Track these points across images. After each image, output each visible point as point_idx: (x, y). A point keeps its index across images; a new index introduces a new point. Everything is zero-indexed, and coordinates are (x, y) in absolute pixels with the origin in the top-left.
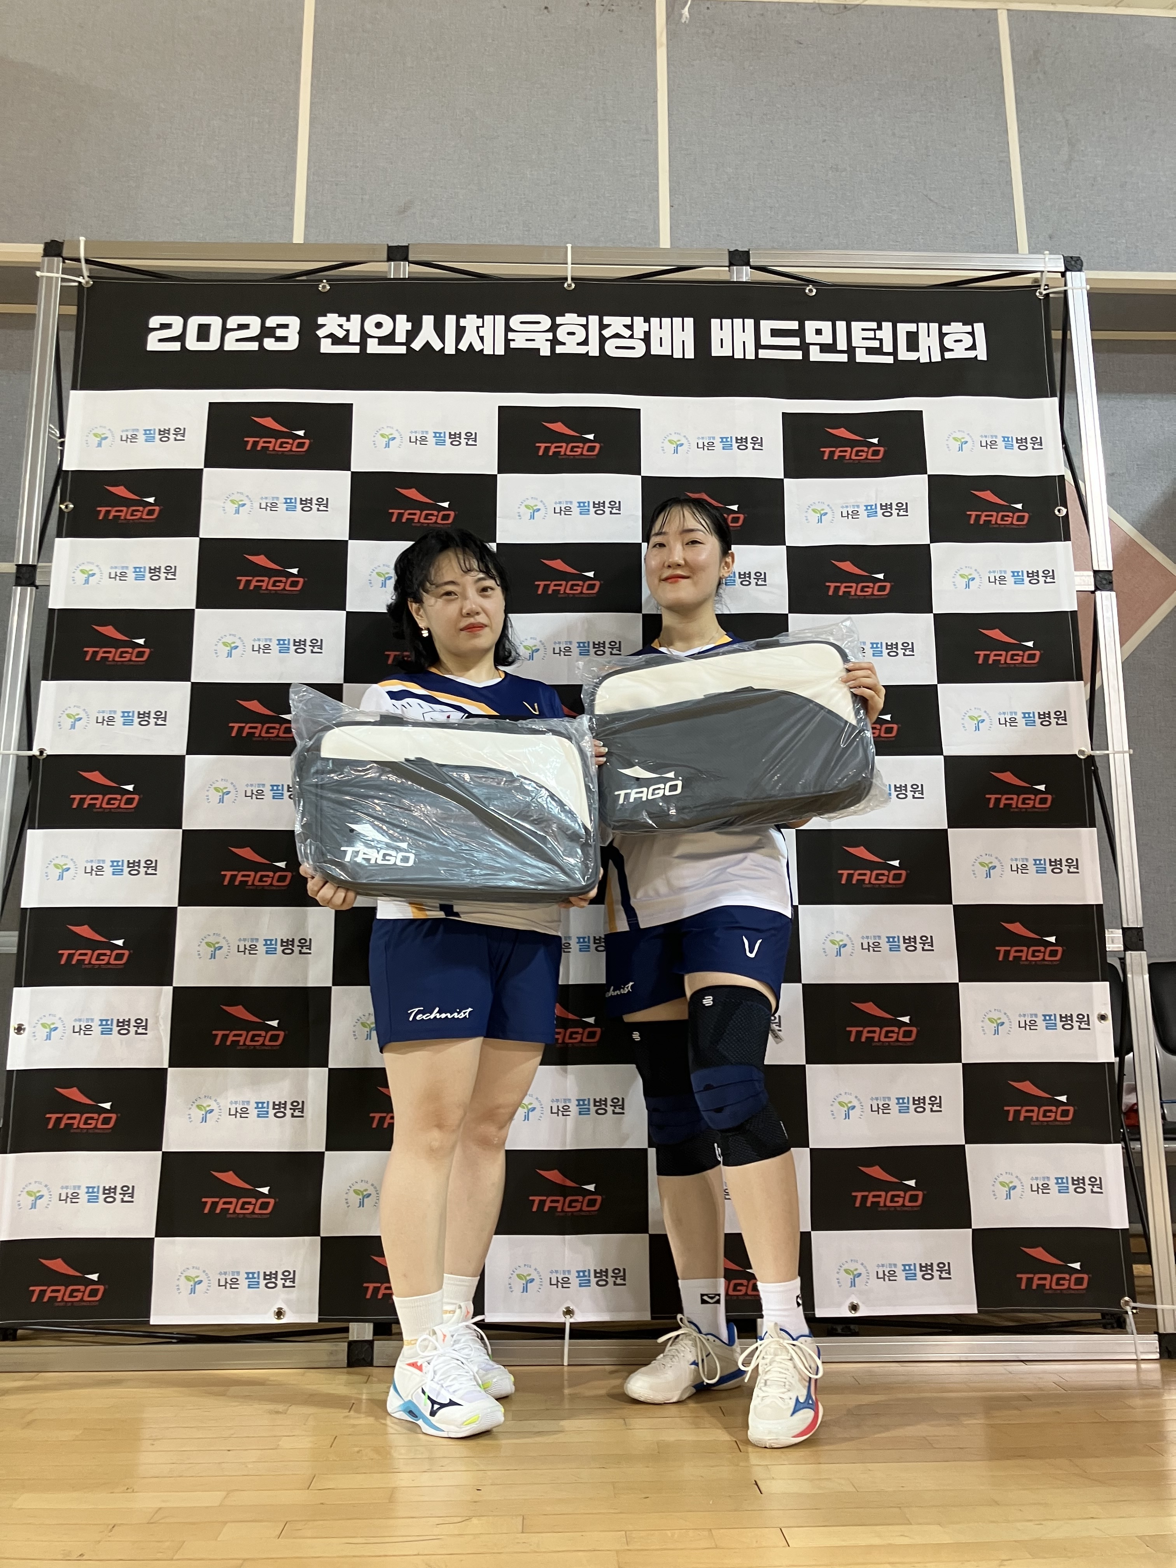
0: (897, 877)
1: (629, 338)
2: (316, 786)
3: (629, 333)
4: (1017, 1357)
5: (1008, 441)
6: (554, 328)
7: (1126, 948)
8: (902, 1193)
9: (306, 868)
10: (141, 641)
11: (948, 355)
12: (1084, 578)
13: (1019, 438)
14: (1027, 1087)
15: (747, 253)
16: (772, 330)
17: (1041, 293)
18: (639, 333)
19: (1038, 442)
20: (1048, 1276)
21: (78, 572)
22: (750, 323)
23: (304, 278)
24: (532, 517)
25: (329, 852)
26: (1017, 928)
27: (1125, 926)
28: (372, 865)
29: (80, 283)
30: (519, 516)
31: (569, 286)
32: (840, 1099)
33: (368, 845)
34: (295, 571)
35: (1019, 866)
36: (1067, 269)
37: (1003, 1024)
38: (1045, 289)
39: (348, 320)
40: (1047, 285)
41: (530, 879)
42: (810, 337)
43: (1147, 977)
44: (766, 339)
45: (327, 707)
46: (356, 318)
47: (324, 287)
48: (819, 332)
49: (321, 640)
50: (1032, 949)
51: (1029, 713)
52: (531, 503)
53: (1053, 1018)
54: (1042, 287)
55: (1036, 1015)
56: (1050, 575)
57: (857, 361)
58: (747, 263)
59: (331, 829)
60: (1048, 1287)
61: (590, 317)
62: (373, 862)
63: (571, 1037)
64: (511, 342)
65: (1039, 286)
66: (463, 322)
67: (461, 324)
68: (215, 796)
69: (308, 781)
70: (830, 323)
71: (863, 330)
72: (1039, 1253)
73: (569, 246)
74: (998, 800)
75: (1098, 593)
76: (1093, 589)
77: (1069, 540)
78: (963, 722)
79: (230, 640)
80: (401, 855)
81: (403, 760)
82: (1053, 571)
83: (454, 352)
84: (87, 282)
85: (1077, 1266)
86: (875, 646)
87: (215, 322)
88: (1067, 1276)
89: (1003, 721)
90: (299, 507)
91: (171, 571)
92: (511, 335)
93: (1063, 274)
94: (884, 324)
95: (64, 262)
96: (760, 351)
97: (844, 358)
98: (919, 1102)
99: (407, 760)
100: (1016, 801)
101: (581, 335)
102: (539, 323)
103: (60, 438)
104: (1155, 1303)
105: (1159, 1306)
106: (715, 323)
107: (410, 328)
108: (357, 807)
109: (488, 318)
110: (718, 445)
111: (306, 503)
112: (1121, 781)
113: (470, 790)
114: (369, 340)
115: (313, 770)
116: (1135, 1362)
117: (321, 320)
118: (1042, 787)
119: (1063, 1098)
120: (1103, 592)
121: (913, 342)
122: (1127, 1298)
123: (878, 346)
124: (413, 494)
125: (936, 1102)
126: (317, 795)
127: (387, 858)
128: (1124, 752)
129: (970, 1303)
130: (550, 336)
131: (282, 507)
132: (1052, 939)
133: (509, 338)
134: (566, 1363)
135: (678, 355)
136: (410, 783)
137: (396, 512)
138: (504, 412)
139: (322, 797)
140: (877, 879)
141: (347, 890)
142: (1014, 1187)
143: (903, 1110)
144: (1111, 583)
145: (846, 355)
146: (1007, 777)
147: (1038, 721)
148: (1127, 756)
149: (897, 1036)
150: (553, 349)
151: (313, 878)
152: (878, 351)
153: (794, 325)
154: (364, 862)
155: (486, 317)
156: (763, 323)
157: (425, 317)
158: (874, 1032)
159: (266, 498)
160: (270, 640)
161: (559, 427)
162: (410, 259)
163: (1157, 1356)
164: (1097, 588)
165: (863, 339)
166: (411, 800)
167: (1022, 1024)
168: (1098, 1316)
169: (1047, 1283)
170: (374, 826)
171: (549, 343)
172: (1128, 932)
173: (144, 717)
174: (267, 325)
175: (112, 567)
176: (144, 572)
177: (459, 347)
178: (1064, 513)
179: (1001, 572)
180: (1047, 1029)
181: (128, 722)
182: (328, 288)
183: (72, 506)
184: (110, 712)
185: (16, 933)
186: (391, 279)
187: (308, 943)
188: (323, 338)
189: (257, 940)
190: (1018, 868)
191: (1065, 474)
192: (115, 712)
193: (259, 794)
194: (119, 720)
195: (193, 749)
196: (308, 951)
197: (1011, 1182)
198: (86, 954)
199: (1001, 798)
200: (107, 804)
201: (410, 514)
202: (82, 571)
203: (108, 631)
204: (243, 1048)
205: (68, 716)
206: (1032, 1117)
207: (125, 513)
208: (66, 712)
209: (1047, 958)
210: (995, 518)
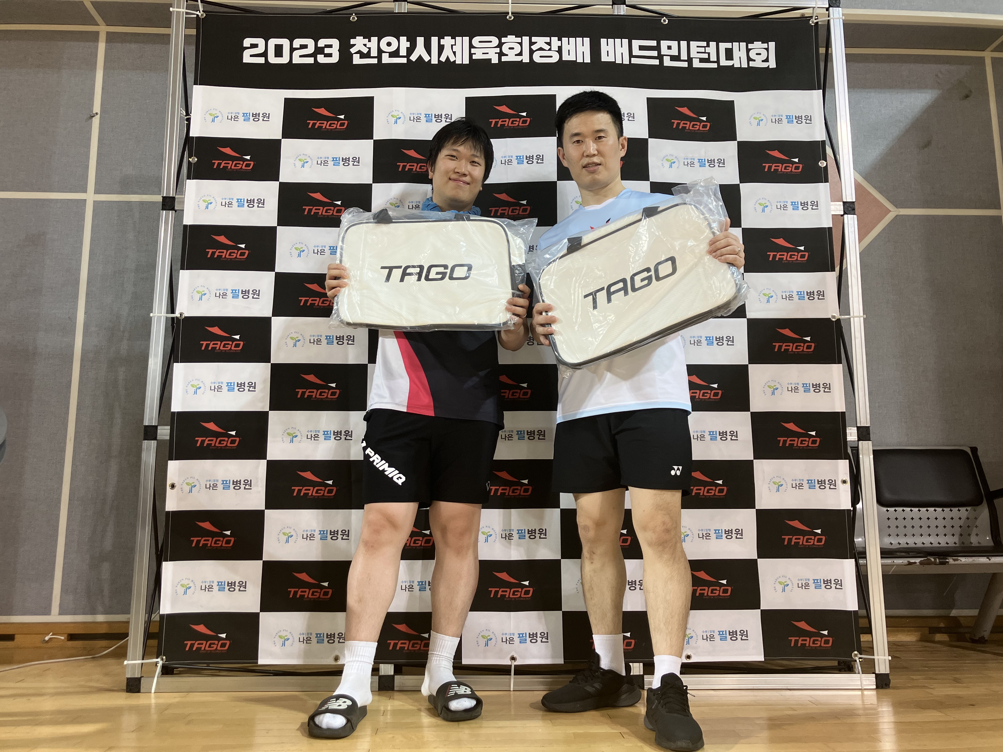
0: (716, 394)
1: (548, 50)
3: (548, 47)
4: (787, 687)
5: (790, 118)
6: (500, 45)
7: (859, 439)
8: (718, 588)
10: (243, 246)
11: (752, 64)
12: (837, 206)
13: (797, 116)
14: (796, 524)
16: (640, 46)
17: (812, 22)
18: (555, 47)
19: (809, 119)
20: (808, 639)
21: (201, 201)
22: (625, 41)
23: (340, 12)
26: (791, 426)
27: (858, 425)
29: (198, 15)
31: (510, 18)
34: (339, 202)
35: (793, 388)
36: (830, 6)
37: (782, 485)
39: (370, 41)
40: (817, 16)
42: (664, 51)
43: (872, 456)
44: (636, 52)
46: (374, 39)
47: (354, 18)
48: (669, 48)
50: (801, 439)
51: (801, 292)
53: (813, 482)
54: (814, 18)
55: (803, 480)
56: (815, 205)
57: (694, 67)
58: (624, 3)
60: (807, 645)
63: (513, 492)
64: (473, 55)
65: (812, 17)
66: (442, 42)
68: (291, 343)
70: (676, 42)
71: (697, 47)
72: (802, 625)
74: (780, 347)
75: (846, 216)
76: (842, 213)
77: (828, 182)
78: (759, 297)
79: (299, 246)
82: (817, 202)
83: (437, 63)
84: (202, 15)
85: (825, 632)
87: (285, 43)
88: (819, 639)
89: (784, 297)
90: (341, 163)
91: (261, 202)
92: (473, 51)
93: (827, 9)
94: (710, 43)
95: (187, 2)
96: (632, 59)
97: (685, 65)
98: (729, 532)
100: (792, 347)
101: (518, 49)
102: (491, 42)
103: (186, 116)
104: (874, 655)
105: (876, 657)
106: (603, 41)
107: (409, 46)
109: (459, 39)
111: (346, 161)
112: (858, 335)
114: (383, 54)
116: (861, 691)
117: (352, 41)
118: (808, 339)
119: (819, 531)
120: (849, 215)
121: (729, 54)
122: (856, 652)
123: (707, 57)
124: (412, 153)
125: (739, 533)
128: (860, 317)
129: (759, 655)
130: (498, 50)
131: (331, 163)
132: (813, 433)
133: (472, 52)
134: (512, 689)
135: (580, 60)
137: (402, 164)
138: (469, 101)
140: (704, 395)
142: (788, 585)
143: (719, 537)
144: (854, 209)
145: (687, 62)
146: (787, 332)
147: (806, 297)
148: (862, 319)
149: (714, 492)
150: (500, 59)
152: (708, 60)
153: (654, 43)
155: (457, 38)
156: (634, 42)
157: (418, 39)
158: (701, 490)
159: (321, 158)
160: (324, 245)
161: (504, 109)
162: (408, 1)
163: (875, 687)
164: (845, 213)
165: (698, 52)
167: (794, 485)
168: (835, 663)
169: (807, 643)
171: (497, 55)
172: (861, 429)
173: (245, 293)
174: (319, 46)
175: (223, 199)
176: (244, 202)
177: (440, 59)
178: (825, 165)
179: (784, 202)
180: (809, 488)
181: (235, 296)
182: (356, 19)
183: (196, 159)
184: (224, 290)
185: (169, 427)
186: (396, 13)
187: (350, 434)
188: (355, 53)
189: (319, 431)
190: (792, 389)
191: (825, 139)
192: (227, 290)
193: (319, 341)
194: (230, 295)
195: (276, 313)
196: (350, 438)
197: (786, 582)
198: (212, 440)
199: (782, 345)
200: (223, 347)
201: (410, 166)
202: (204, 201)
203: (222, 239)
204: (311, 497)
205: (198, 292)
206: (799, 542)
207: (231, 165)
208: (196, 290)
209: (810, 445)
210: (781, 168)
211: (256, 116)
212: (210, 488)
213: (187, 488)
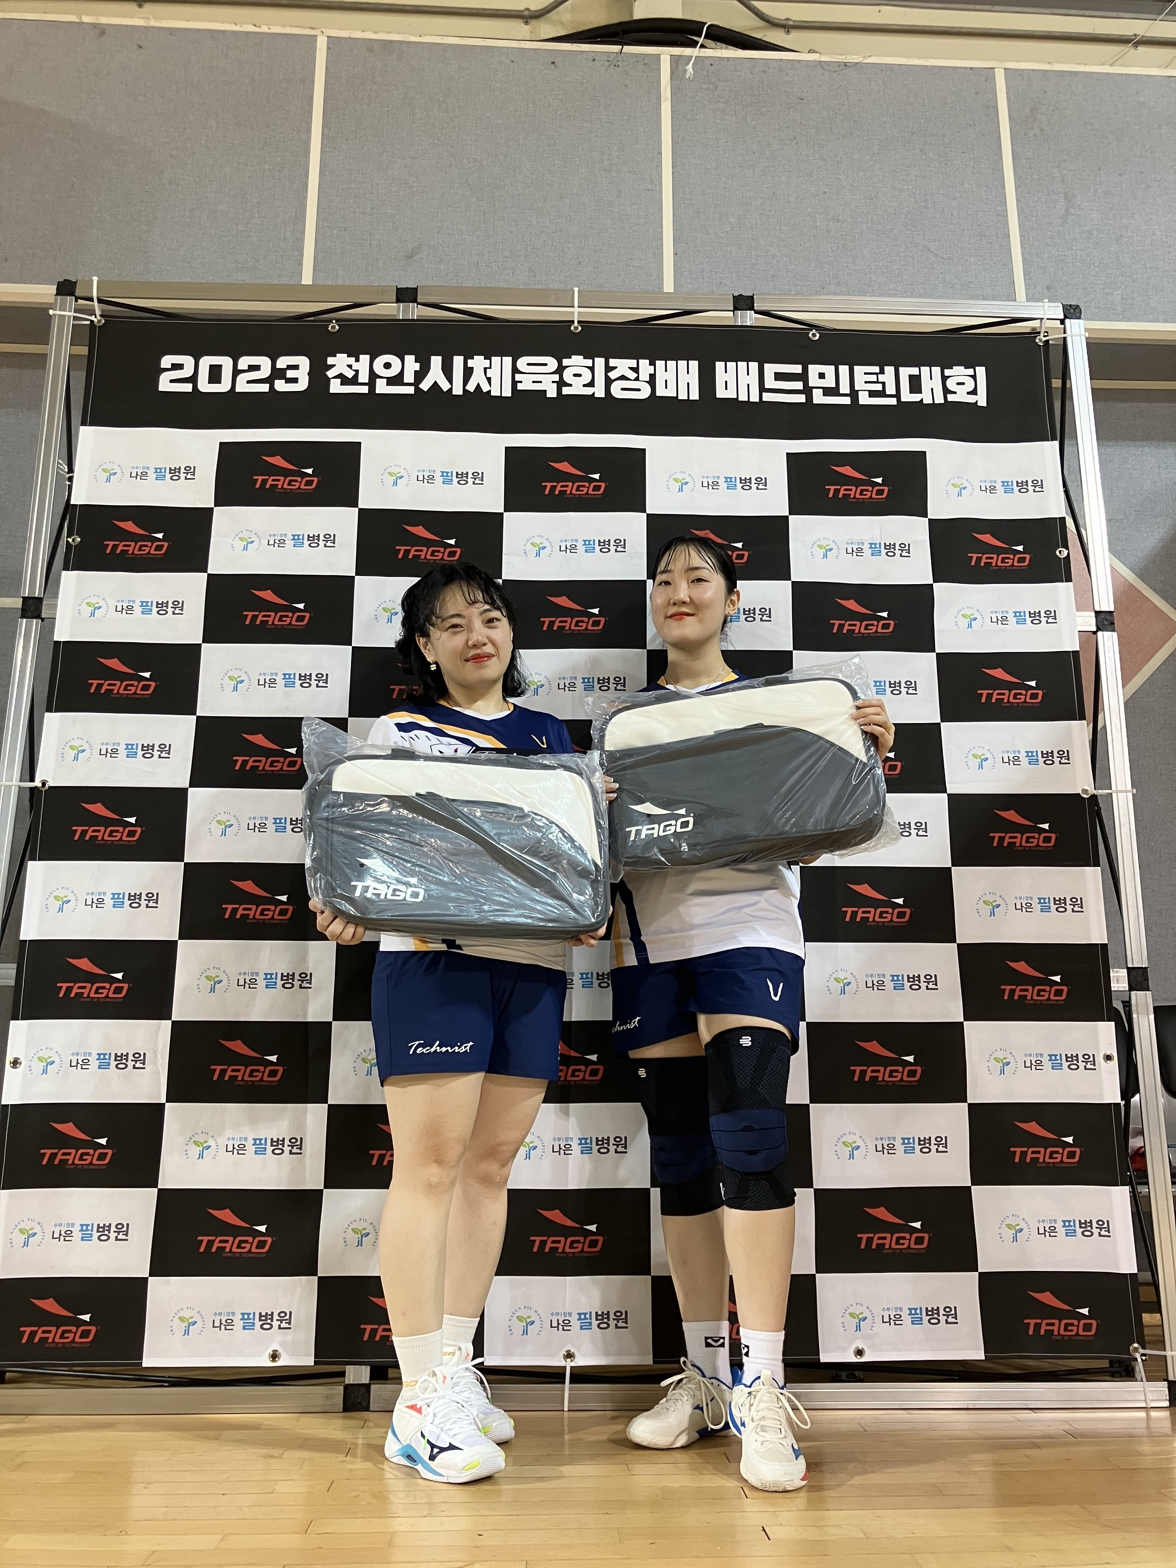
0: (901, 915)
1: (634, 380)
2: (327, 819)
3: (634, 375)
4: (1026, 1404)
5: (1008, 485)
6: (560, 370)
7: (1131, 989)
8: (907, 1236)
9: (316, 902)
10: (147, 675)
11: (950, 398)
12: (1085, 618)
13: (1020, 481)
14: (1033, 1127)
15: (752, 298)
16: (775, 373)
17: (1040, 340)
18: (644, 375)
19: (1038, 485)
20: (1056, 1322)
21: (84, 605)
22: (754, 366)
23: (312, 319)
24: (538, 554)
25: (339, 887)
26: (1022, 967)
27: (1130, 965)
28: (382, 901)
29: (92, 321)
30: (525, 553)
31: (576, 328)
32: (844, 1139)
33: (377, 880)
34: (301, 606)
35: (1024, 905)
36: (1066, 317)
37: (1008, 1063)
38: (1044, 336)
39: (357, 360)
40: (1047, 332)
41: (539, 916)
42: (813, 381)
43: (1152, 1017)
44: (770, 382)
45: (339, 741)
46: (365, 359)
47: (333, 327)
48: (822, 376)
49: (327, 675)
50: (1037, 988)
51: (1032, 752)
52: (537, 541)
53: (1058, 1057)
54: (1042, 334)
55: (1041, 1055)
56: (1052, 616)
57: (860, 403)
58: (752, 308)
59: (340, 862)
60: (1056, 1333)
61: (596, 359)
62: (382, 897)
63: (573, 1075)
64: (518, 384)
65: (1039, 333)
66: (470, 363)
67: (469, 366)
68: (217, 830)
69: (318, 815)
70: (833, 367)
71: (866, 374)
72: (1047, 1298)
73: (576, 289)
74: (1002, 839)
75: (1100, 633)
76: (1094, 629)
77: (1071, 581)
78: (966, 760)
79: (235, 674)
80: (410, 890)
81: (414, 795)
82: (1055, 611)
83: (461, 393)
84: (99, 321)
85: (1085, 1311)
86: (878, 684)
87: (226, 362)
88: (1075, 1322)
89: (1006, 760)
90: (307, 543)
91: (178, 606)
92: (518, 377)
93: (1062, 322)
94: (886, 367)
95: (76, 301)
96: (764, 394)
97: (847, 401)
98: (924, 1142)
99: (418, 794)
100: (1020, 840)
101: (587, 377)
102: (546, 365)
103: (68, 473)
104: (1165, 1350)
105: (1168, 1353)
106: (719, 365)
107: (418, 369)
108: (368, 842)
109: (496, 360)
110: (723, 485)
111: (313, 539)
112: (1124, 820)
113: (481, 825)
114: (378, 380)
115: (323, 805)
116: (1145, 1410)
117: (330, 361)
118: (1046, 826)
119: (1070, 1140)
120: (1105, 633)
121: (915, 384)
122: (1136, 1345)
123: (881, 389)
124: (420, 531)
125: (942, 1143)
126: (327, 829)
127: (397, 893)
128: (1126, 791)
129: (979, 1349)
130: (556, 377)
131: (289, 543)
132: (1057, 978)
133: (516, 379)
134: (566, 1409)
135: (683, 396)
136: (420, 818)
137: (403, 548)
138: (510, 452)
139: (332, 831)
140: (881, 916)
141: (357, 925)
142: (1021, 1230)
143: (909, 1150)
144: (1113, 624)
145: (849, 398)
146: (1011, 815)
147: (1041, 760)
148: (1130, 795)
149: (901, 1075)
150: (559, 390)
151: (323, 912)
152: (882, 394)
153: (797, 369)
154: (374, 897)
155: (493, 358)
156: (767, 366)
157: (433, 358)
158: (878, 1071)
159: (274, 535)
160: (276, 674)
161: (565, 467)
162: (419, 301)
163: (1166, 1404)
164: (1099, 629)
165: (866, 382)
166: (421, 835)
167: (1028, 1064)
168: (1105, 1364)
169: (1055, 1328)
170: (384, 859)
171: (556, 384)
172: (1133, 973)
173: (148, 749)
174: (278, 367)
175: (118, 601)
176: (152, 606)
177: (467, 388)
178: (1066, 554)
179: (1003, 612)
180: (1053, 1069)
181: (131, 755)
182: (337, 328)
183: (79, 539)
184: (114, 744)
185: (15, 966)
186: (399, 320)
187: (308, 978)
188: (333, 378)
189: (257, 974)
190: (1022, 907)
191: (1064, 515)
192: (119, 744)
193: (262, 827)
194: (122, 752)
195: (195, 782)
196: (308, 985)
197: (1018, 1225)
198: (84, 987)
199: (1004, 837)
200: (109, 836)
201: (416, 551)
202: (88, 604)
203: (114, 663)
204: (241, 1083)
205: (72, 747)
206: (1038, 1158)
207: (133, 548)
208: (70, 744)
209: (1052, 997)
210: (996, 560)
211: (175, 472)
212: (77, 1066)
213: (40, 1066)
